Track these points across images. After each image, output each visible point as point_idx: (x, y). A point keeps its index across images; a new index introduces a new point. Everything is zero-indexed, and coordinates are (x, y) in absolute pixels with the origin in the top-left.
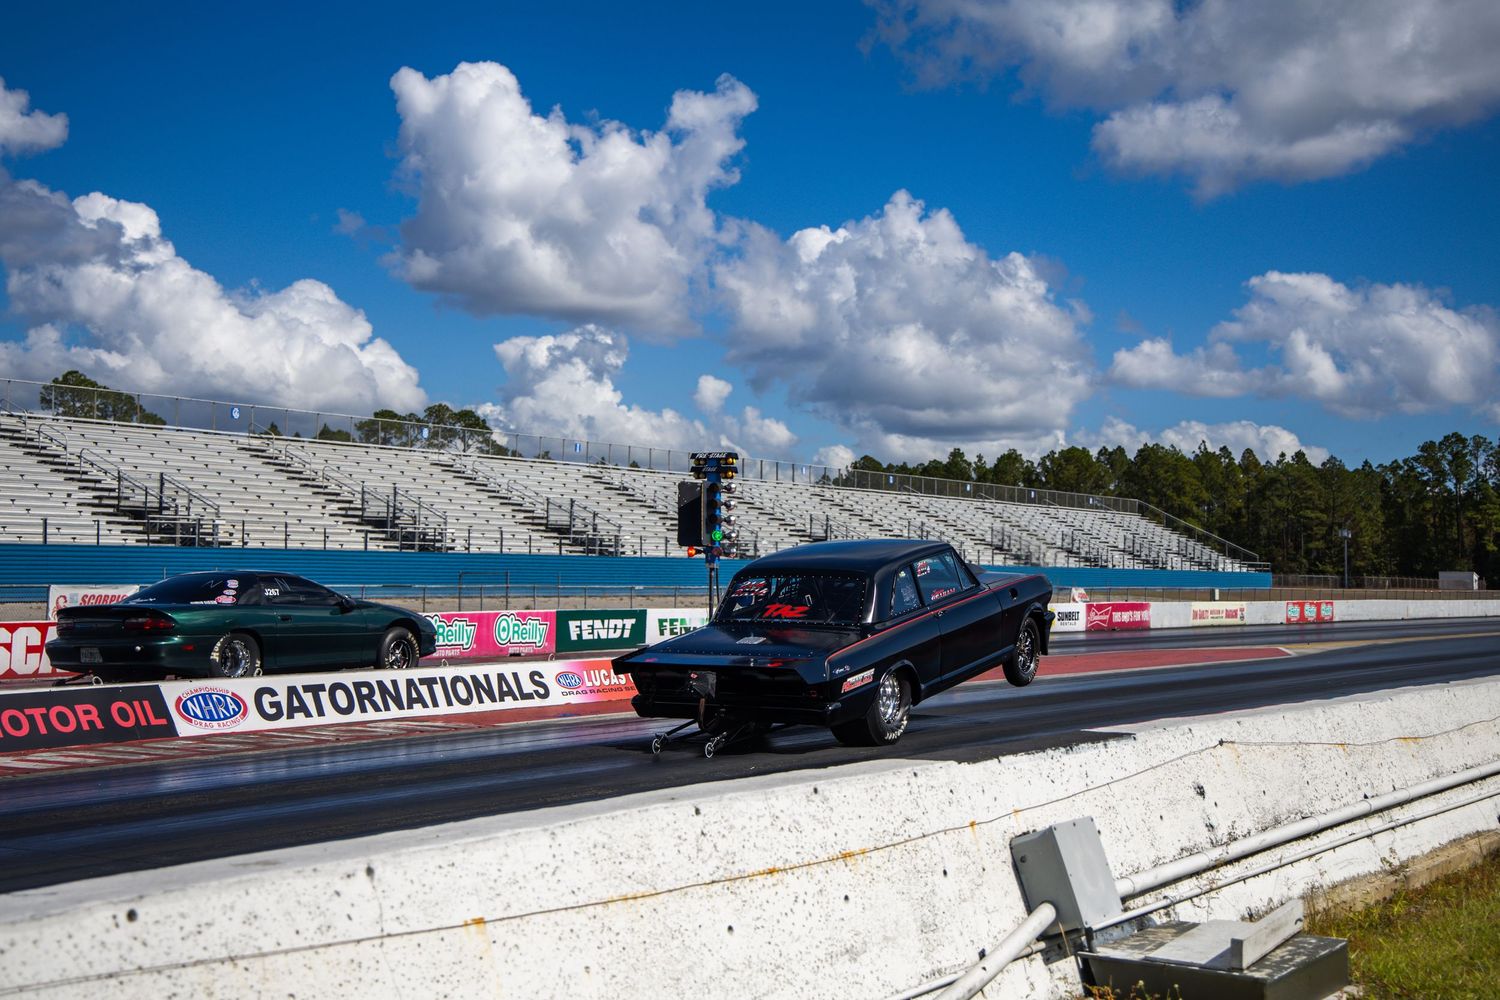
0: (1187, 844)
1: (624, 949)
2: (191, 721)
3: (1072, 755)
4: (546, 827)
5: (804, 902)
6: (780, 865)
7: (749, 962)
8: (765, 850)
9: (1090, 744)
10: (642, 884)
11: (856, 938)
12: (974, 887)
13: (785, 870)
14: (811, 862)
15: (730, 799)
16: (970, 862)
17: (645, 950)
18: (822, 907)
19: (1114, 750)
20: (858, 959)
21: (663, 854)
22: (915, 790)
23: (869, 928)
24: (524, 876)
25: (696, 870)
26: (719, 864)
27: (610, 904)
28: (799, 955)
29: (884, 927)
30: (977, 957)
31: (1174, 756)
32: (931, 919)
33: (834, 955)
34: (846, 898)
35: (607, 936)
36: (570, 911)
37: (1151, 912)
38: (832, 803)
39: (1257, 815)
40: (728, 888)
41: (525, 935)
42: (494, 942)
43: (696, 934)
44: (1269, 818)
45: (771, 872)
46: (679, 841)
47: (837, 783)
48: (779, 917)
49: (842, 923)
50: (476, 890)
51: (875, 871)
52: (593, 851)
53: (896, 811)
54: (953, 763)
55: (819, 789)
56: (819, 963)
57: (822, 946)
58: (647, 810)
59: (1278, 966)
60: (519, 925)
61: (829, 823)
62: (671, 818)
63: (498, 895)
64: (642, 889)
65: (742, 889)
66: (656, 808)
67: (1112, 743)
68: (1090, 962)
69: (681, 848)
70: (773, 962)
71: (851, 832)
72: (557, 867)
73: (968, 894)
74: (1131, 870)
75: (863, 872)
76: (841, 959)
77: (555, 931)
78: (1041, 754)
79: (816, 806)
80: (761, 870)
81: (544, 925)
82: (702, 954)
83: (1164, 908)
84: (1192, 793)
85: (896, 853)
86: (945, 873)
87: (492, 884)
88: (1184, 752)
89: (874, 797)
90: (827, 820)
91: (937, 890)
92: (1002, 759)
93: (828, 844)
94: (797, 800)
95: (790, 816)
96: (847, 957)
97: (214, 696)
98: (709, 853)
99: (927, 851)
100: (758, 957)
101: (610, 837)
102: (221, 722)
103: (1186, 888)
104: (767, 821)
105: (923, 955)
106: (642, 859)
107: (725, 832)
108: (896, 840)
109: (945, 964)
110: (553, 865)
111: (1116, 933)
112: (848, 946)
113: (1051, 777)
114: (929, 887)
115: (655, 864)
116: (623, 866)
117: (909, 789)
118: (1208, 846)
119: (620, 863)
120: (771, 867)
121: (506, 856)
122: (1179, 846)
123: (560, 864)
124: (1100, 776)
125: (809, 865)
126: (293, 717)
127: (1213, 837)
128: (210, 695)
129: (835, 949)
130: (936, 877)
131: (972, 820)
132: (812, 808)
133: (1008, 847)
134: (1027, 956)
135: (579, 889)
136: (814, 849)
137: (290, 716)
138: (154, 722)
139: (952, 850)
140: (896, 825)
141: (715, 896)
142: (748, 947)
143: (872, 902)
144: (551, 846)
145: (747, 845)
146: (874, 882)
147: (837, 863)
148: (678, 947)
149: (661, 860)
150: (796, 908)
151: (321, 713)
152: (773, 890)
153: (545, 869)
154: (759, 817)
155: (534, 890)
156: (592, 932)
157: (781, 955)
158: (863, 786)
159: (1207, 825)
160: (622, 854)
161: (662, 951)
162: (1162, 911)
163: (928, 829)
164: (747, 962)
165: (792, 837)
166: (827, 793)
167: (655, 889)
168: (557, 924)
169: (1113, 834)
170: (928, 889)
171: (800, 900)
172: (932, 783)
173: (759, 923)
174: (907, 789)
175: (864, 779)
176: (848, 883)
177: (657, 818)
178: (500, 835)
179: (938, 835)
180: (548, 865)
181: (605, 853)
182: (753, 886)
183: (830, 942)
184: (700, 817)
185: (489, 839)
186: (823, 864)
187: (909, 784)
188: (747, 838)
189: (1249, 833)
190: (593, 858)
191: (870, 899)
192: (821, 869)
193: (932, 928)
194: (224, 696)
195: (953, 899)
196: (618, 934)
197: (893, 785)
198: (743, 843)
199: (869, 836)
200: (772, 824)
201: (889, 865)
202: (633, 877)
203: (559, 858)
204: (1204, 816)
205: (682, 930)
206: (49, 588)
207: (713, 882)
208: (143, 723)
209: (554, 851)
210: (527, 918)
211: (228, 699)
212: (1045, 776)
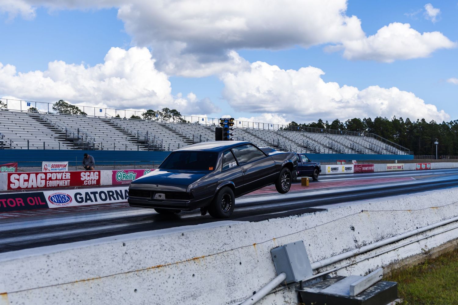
0: (346, 248)
1: (80, 301)
2: (53, 203)
3: (300, 218)
4: (45, 253)
5: (173, 278)
6: (163, 264)
7: (144, 303)
8: (156, 258)
9: (308, 213)
10: (93, 275)
11: (196, 290)
12: (253, 268)
13: (165, 266)
14: (178, 262)
15: (141, 239)
16: (252, 259)
17: (92, 301)
18: (181, 279)
19: (318, 216)
20: (197, 299)
21: (105, 262)
22: (230, 232)
23: (203, 286)
24: (31, 274)
25: (121, 268)
26: (133, 265)
27: (75, 284)
28: (169, 299)
29: (210, 286)
30: (252, 294)
31: (343, 216)
32: (232, 281)
33: (185, 298)
34: (193, 275)
35: (72, 297)
36: (54, 287)
37: (329, 273)
38: (190, 239)
39: (375, 236)
40: (136, 274)
41: (28, 299)
42: (12, 302)
43: (118, 293)
44: (380, 237)
45: (158, 267)
46: (114, 257)
47: (193, 231)
48: (160, 284)
49: (191, 285)
50: (4, 281)
51: (208, 264)
52: (68, 262)
53: (220, 241)
54: (248, 222)
55: (185, 234)
56: (178, 301)
57: (180, 295)
58: (99, 245)
59: (368, 294)
60: (26, 295)
61: (188, 247)
62: (111, 247)
63: (16, 282)
64: (92, 277)
65: (143, 275)
66: (103, 244)
67: (318, 213)
68: (301, 293)
69: (115, 260)
70: (155, 302)
71: (198, 250)
72: (49, 270)
73: (250, 271)
74: (322, 258)
75: (203, 265)
76: (189, 299)
77: (45, 296)
78: (287, 218)
79: (182, 240)
80: (153, 266)
81: (39, 294)
82: (120, 301)
83: (334, 271)
84: (350, 229)
85: (219, 257)
86: (240, 263)
87: (13, 278)
88: (347, 215)
89: (210, 236)
90: (187, 246)
91: (236, 270)
92: (270, 220)
93: (187, 255)
94: (174, 238)
95: (170, 245)
96: (192, 298)
97: (61, 196)
98: (128, 260)
99: (233, 256)
100: (148, 301)
101: (79, 257)
102: (63, 204)
103: (344, 264)
104: (158, 247)
105: (227, 295)
106: (94, 265)
107: (137, 252)
108: (219, 252)
109: (237, 298)
110: (47, 269)
111: (314, 282)
112: (193, 294)
113: (291, 226)
114: (233, 269)
115: (101, 266)
116: (83, 268)
117: (227, 232)
118: (355, 248)
119: (82, 267)
120: (158, 265)
121: (22, 266)
122: (342, 249)
123: (50, 268)
124: (312, 224)
125: (177, 263)
126: (87, 202)
127: (356, 245)
128: (60, 195)
129: (186, 295)
130: (236, 265)
131: (255, 243)
132: (181, 241)
133: (270, 252)
134: (274, 293)
135: (60, 278)
136: (180, 257)
137: (86, 202)
138: (41, 203)
139: (245, 255)
140: (220, 246)
141: (129, 278)
142: (144, 297)
143: (206, 276)
144: (46, 262)
145: (147, 257)
146: (207, 268)
147: (191, 262)
148: (108, 299)
149: (103, 264)
150: (169, 280)
151: (96, 200)
152: (159, 274)
153: (42, 270)
154: (154, 246)
155: (35, 280)
156: (65, 295)
157: (160, 299)
158: (205, 232)
159: (354, 241)
160: (84, 263)
161: (100, 301)
162: (334, 273)
163: (234, 247)
164: (142, 303)
165: (170, 253)
166: (188, 235)
167: (99, 276)
168: (46, 293)
169: (316, 246)
170: (232, 270)
171: (171, 277)
172: (237, 230)
173: (150, 288)
174: (226, 232)
175: (206, 229)
176: (195, 269)
177: (104, 248)
178: (20, 257)
179: (238, 249)
180: (44, 269)
181: (75, 263)
182: (149, 273)
183: (184, 293)
184: (125, 247)
185: (14, 260)
186: (184, 263)
187: (227, 230)
188: (148, 254)
189: (371, 243)
190: (69, 265)
191: (205, 275)
192: (182, 265)
193: (233, 285)
194: (64, 196)
195: (243, 273)
196: (78, 295)
197: (220, 231)
198: (146, 256)
199: (207, 251)
200: (161, 248)
201: (215, 262)
202: (88, 272)
203: (50, 266)
204: (354, 237)
205: (111, 292)
206: (42, 162)
207: (129, 272)
208: (38, 204)
209: (48, 263)
210: (30, 291)
211: (66, 196)
212: (288, 225)
